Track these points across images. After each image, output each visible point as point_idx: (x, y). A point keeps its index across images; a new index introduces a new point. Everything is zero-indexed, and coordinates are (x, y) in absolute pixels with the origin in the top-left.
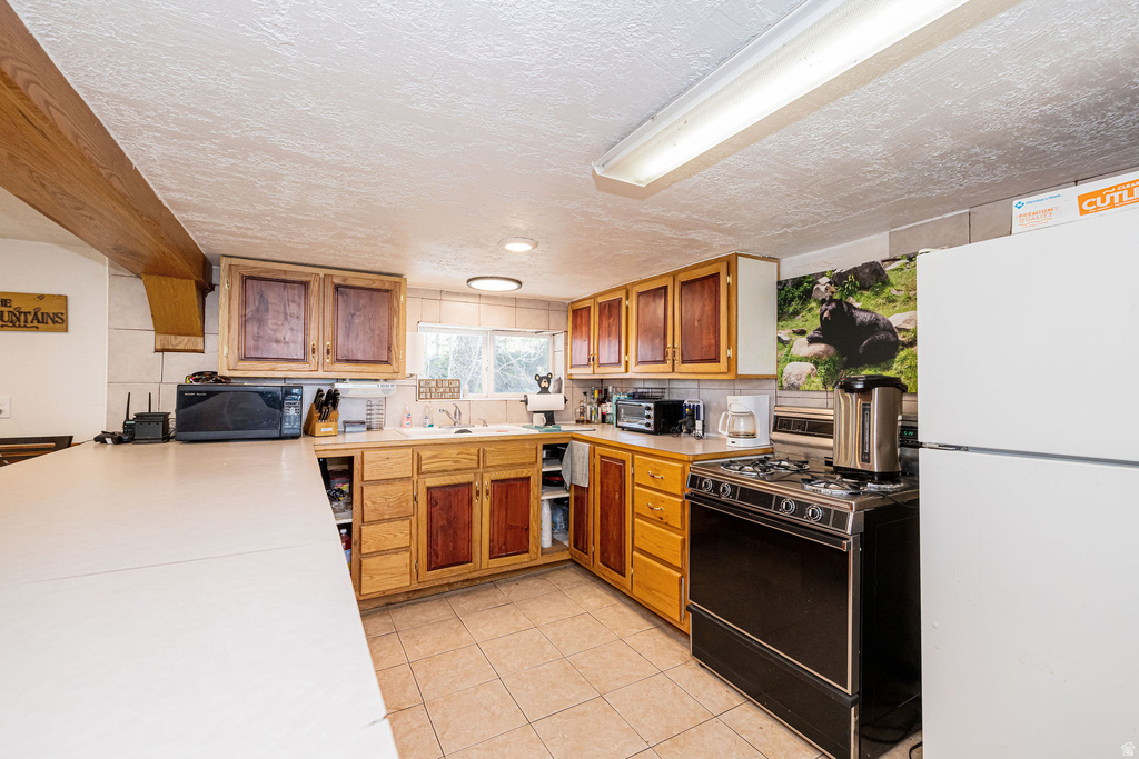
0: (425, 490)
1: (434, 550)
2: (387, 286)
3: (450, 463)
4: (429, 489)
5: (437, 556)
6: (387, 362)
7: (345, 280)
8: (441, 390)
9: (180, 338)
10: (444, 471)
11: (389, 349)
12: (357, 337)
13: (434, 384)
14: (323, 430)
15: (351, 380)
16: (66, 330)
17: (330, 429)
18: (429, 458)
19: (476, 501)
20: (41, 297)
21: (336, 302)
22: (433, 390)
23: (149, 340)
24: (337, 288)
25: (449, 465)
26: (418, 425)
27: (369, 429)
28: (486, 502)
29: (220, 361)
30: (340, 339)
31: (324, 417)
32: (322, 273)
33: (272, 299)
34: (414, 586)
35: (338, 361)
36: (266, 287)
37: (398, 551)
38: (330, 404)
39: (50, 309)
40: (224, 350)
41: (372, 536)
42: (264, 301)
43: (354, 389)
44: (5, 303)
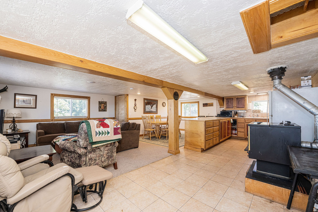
0: (246, 125)
6: (244, 108)
11: (244, 106)
12: (240, 104)
13: (255, 111)
16: (213, 106)
18: (247, 121)
21: (237, 100)
23: (219, 106)
24: (237, 98)
27: (243, 117)
29: (224, 108)
30: (237, 105)
31: (235, 115)
32: (235, 97)
33: (229, 101)
34: (245, 137)
35: (237, 108)
36: (228, 100)
37: (243, 132)
38: (236, 113)
39: (212, 104)
40: (225, 107)
41: (239, 129)
42: (228, 102)
43: (240, 111)
44: (209, 104)
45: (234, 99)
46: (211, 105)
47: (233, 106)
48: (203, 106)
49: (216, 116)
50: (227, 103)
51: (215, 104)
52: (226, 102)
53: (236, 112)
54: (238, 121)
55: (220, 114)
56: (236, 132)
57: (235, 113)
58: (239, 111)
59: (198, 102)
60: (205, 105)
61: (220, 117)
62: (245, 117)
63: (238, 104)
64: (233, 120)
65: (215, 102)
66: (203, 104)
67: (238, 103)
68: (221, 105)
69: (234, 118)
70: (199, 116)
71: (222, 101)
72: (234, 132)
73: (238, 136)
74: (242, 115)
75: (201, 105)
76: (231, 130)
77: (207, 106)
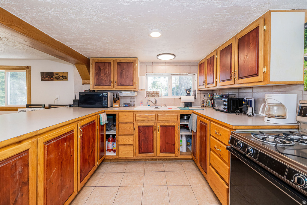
0: (137, 127)
1: (141, 147)
2: (131, 61)
3: (145, 118)
4: (139, 126)
5: (142, 149)
6: (132, 85)
7: (120, 60)
8: (153, 94)
9: (87, 81)
10: (144, 121)
11: (133, 81)
12: (124, 77)
13: (151, 92)
14: (115, 106)
15: (124, 91)
16: (68, 80)
17: (117, 105)
18: (138, 116)
19: (155, 132)
20: (63, 72)
21: (118, 67)
22: (151, 94)
23: (81, 81)
24: (118, 63)
25: (145, 119)
26: (145, 105)
27: (130, 106)
28: (159, 133)
29: (90, 87)
30: (119, 78)
31: (115, 102)
32: (114, 59)
33: (102, 68)
34: (135, 157)
35: (118, 85)
36: (100, 65)
37: (129, 145)
38: (116, 98)
39: (65, 75)
40: (91, 83)
41: (121, 139)
42: (100, 69)
43: (124, 94)
44: (58, 74)
45: (112, 64)
46: (63, 77)
47: (110, 80)
48: (42, 80)
49: (70, 106)
50: (98, 74)
51: (70, 76)
52: (96, 70)
53: (117, 95)
54: (120, 119)
55: (78, 98)
56: (115, 144)
57: (114, 98)
58: (123, 92)
59: (28, 67)
60: (47, 76)
61: (78, 106)
62: (134, 106)
63: (121, 77)
64: (108, 115)
65: (72, 70)
66: (42, 74)
67: (121, 74)
68: (85, 78)
69: (110, 110)
70: (28, 106)
71: (84, 67)
72: (109, 145)
73: (118, 154)
74: (128, 101)
75: (36, 76)
76: (102, 141)
77: (52, 80)
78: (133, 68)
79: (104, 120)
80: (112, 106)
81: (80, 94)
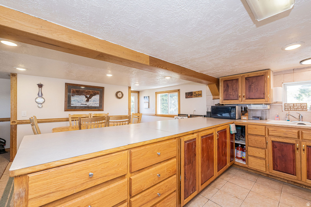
0: (271, 142)
1: (276, 164)
2: (262, 74)
3: (282, 134)
4: (273, 142)
5: (277, 167)
6: (263, 98)
7: (248, 75)
8: (296, 107)
9: (216, 96)
10: (280, 136)
11: (264, 94)
12: (252, 91)
13: (292, 105)
14: (243, 118)
15: (253, 104)
16: (202, 97)
17: (246, 118)
18: (272, 131)
19: (297, 152)
20: (199, 91)
21: (246, 82)
22: (292, 107)
23: (212, 97)
24: (246, 78)
25: (282, 135)
27: (261, 119)
28: (304, 155)
29: (220, 101)
30: (247, 93)
31: (243, 115)
32: (242, 75)
33: (230, 85)
34: (268, 172)
35: (247, 99)
36: (228, 82)
37: (261, 158)
38: (245, 111)
39: (200, 93)
40: (221, 98)
41: (251, 150)
42: (228, 86)
43: (253, 107)
44: (195, 93)
45: (240, 80)
46: (199, 94)
47: (238, 95)
48: (186, 98)
49: (205, 116)
50: (226, 90)
51: (204, 94)
52: (224, 87)
53: (246, 109)
54: (249, 131)
55: (210, 110)
56: (244, 154)
57: (242, 111)
58: (252, 106)
59: (179, 90)
60: (189, 95)
61: (211, 117)
62: (266, 119)
63: (249, 91)
64: (237, 126)
65: (205, 89)
66: (186, 93)
67: (249, 88)
68: (215, 94)
69: (238, 122)
70: (179, 115)
71: (215, 86)
72: (239, 153)
73: (247, 164)
74: (259, 114)
75: (183, 95)
76: (232, 148)
77: (192, 97)
78: (265, 81)
79: (233, 130)
80: (240, 119)
81: (212, 108)
